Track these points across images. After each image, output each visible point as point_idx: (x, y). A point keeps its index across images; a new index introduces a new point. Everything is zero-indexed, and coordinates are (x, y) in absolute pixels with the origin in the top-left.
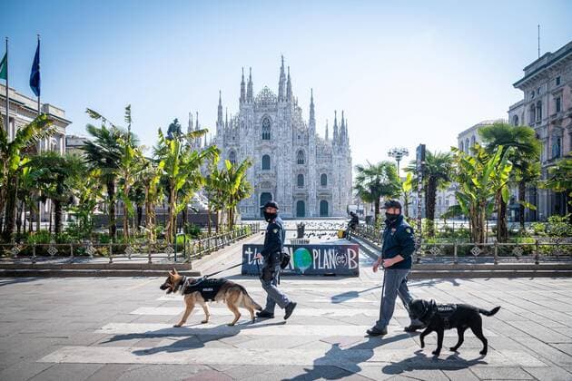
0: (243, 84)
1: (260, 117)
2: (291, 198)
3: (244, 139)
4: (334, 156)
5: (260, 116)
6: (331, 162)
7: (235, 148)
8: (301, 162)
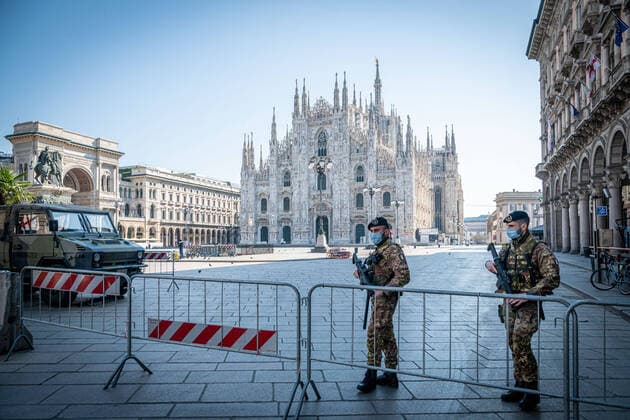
0: (296, 97)
1: (314, 132)
2: (348, 222)
3: (297, 158)
4: (397, 170)
5: (315, 130)
6: (395, 177)
7: (289, 168)
8: (360, 179)
